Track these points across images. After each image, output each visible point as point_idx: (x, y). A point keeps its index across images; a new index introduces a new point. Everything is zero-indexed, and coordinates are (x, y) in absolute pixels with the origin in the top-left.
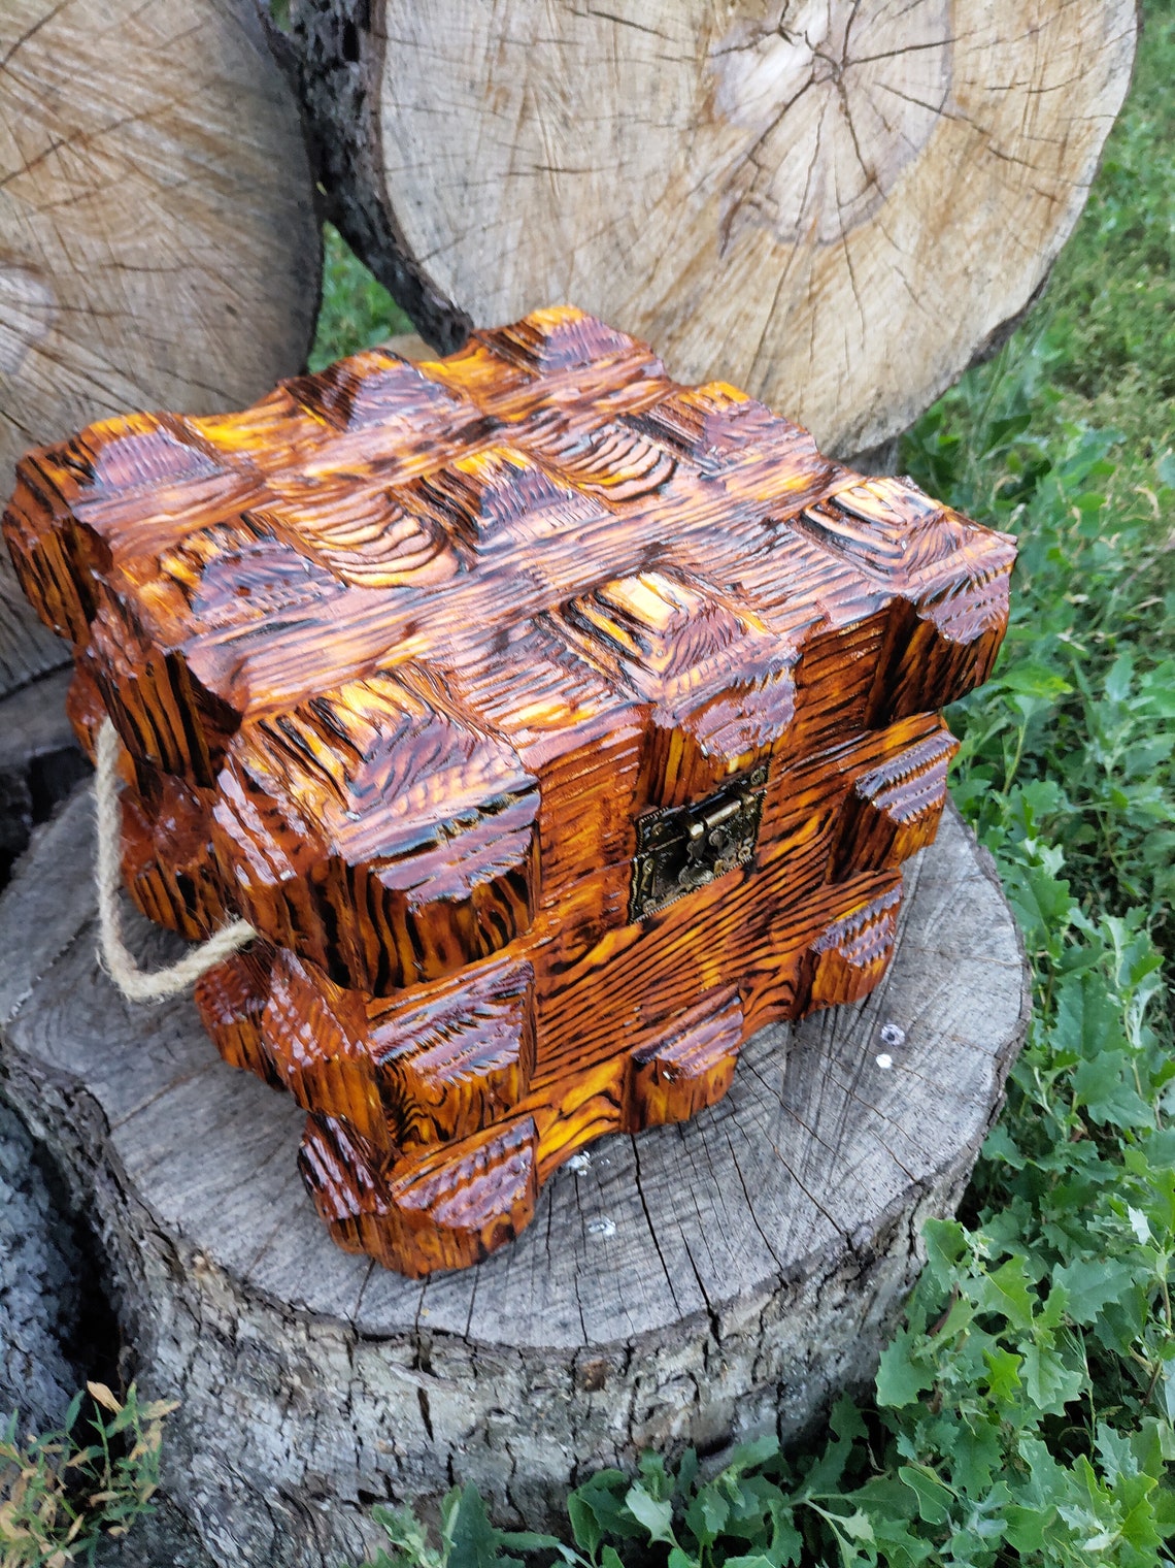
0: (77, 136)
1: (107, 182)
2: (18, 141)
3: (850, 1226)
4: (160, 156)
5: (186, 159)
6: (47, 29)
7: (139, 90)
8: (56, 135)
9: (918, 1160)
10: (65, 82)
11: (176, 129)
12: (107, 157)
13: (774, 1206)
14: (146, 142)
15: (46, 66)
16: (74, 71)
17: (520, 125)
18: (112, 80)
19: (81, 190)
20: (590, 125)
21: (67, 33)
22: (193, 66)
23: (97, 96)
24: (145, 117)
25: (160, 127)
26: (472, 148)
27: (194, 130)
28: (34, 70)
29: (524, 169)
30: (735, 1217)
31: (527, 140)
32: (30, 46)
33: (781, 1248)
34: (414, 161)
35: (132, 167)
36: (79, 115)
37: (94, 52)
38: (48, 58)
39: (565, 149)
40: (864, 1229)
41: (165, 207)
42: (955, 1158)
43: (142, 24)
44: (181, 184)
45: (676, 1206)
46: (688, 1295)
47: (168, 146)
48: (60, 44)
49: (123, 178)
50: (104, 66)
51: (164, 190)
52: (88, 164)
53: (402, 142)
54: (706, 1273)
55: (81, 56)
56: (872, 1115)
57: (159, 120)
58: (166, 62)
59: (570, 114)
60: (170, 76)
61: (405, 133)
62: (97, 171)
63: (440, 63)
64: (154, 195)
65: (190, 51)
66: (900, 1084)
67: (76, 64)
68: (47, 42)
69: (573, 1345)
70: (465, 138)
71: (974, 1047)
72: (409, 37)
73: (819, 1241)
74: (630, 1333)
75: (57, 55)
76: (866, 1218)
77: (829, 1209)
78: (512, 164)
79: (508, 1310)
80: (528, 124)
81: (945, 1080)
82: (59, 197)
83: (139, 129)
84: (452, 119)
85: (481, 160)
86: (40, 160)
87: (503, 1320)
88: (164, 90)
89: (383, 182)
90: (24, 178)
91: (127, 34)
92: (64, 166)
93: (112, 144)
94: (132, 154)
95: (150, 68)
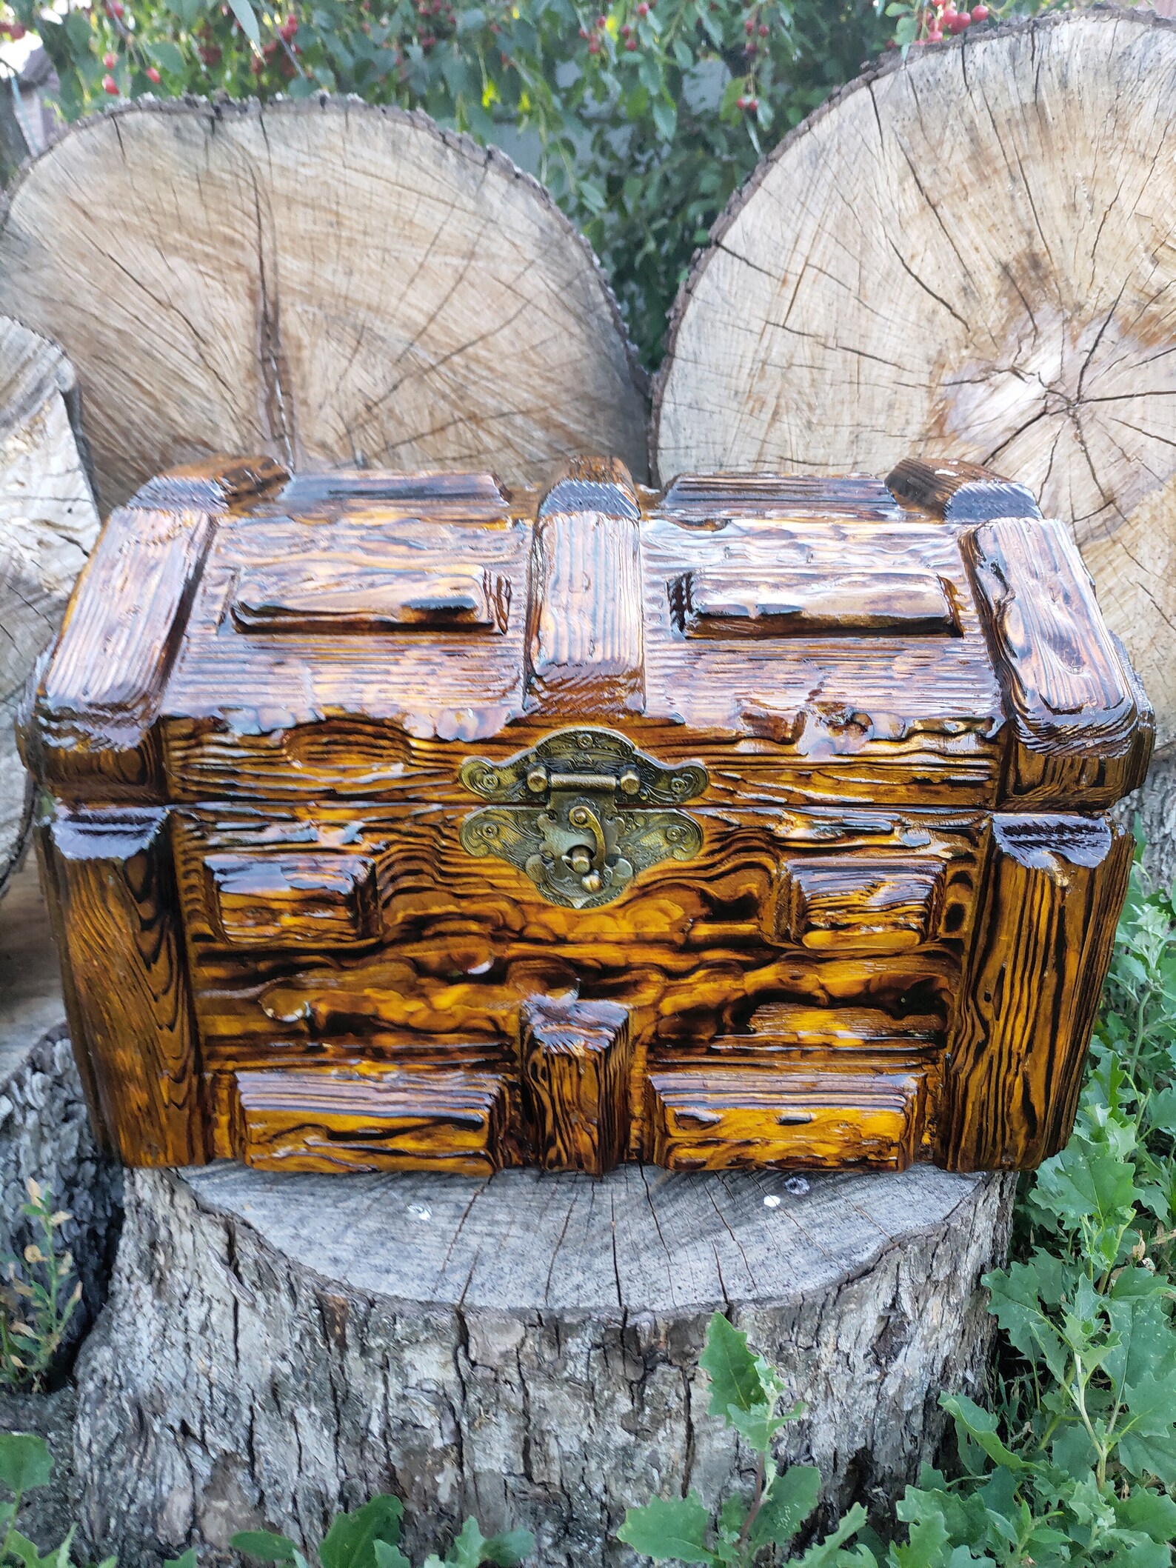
0: (473, 417)
1: (487, 451)
2: (431, 414)
3: (633, 1303)
4: (530, 439)
5: (549, 445)
6: (470, 350)
7: (525, 395)
8: (457, 414)
9: (744, 1285)
10: (475, 383)
11: (547, 424)
12: (490, 433)
13: (576, 1260)
14: (522, 429)
15: (463, 371)
16: (483, 378)
17: (770, 425)
18: (507, 386)
19: (466, 452)
20: (830, 430)
21: (483, 353)
22: (569, 384)
23: (494, 394)
24: (526, 413)
25: (535, 421)
26: (730, 439)
27: (561, 426)
28: (455, 373)
29: (769, 458)
30: (536, 1253)
31: (774, 436)
32: (456, 359)
33: (557, 1293)
34: (682, 443)
35: (508, 444)
36: (478, 404)
37: (499, 367)
38: (467, 367)
39: (807, 446)
40: (647, 1315)
41: (526, 475)
42: (780, 1298)
43: (538, 354)
44: (541, 461)
45: (494, 1223)
46: (449, 1288)
47: (539, 434)
48: (477, 360)
49: (499, 450)
50: (504, 377)
51: (528, 463)
52: (476, 437)
53: (675, 428)
54: (477, 1280)
55: (490, 369)
56: (725, 1234)
57: (536, 416)
58: (549, 380)
59: (814, 420)
60: (551, 389)
61: (678, 423)
62: (481, 441)
63: (713, 376)
64: (519, 465)
65: (569, 375)
66: (771, 1222)
67: (485, 373)
68: (469, 357)
69: (331, 1276)
70: (726, 431)
71: (873, 1223)
72: (691, 357)
73: (595, 1301)
74: (381, 1290)
75: (473, 366)
76: (655, 1307)
77: (624, 1284)
78: (760, 454)
79: (304, 1232)
80: (778, 425)
81: (820, 1237)
82: (450, 454)
83: (519, 420)
84: (716, 417)
85: (736, 449)
86: (442, 429)
87: (296, 1237)
88: (544, 397)
89: (656, 456)
90: (429, 438)
91: (524, 358)
92: (458, 434)
93: (497, 426)
94: (509, 434)
95: (537, 382)
